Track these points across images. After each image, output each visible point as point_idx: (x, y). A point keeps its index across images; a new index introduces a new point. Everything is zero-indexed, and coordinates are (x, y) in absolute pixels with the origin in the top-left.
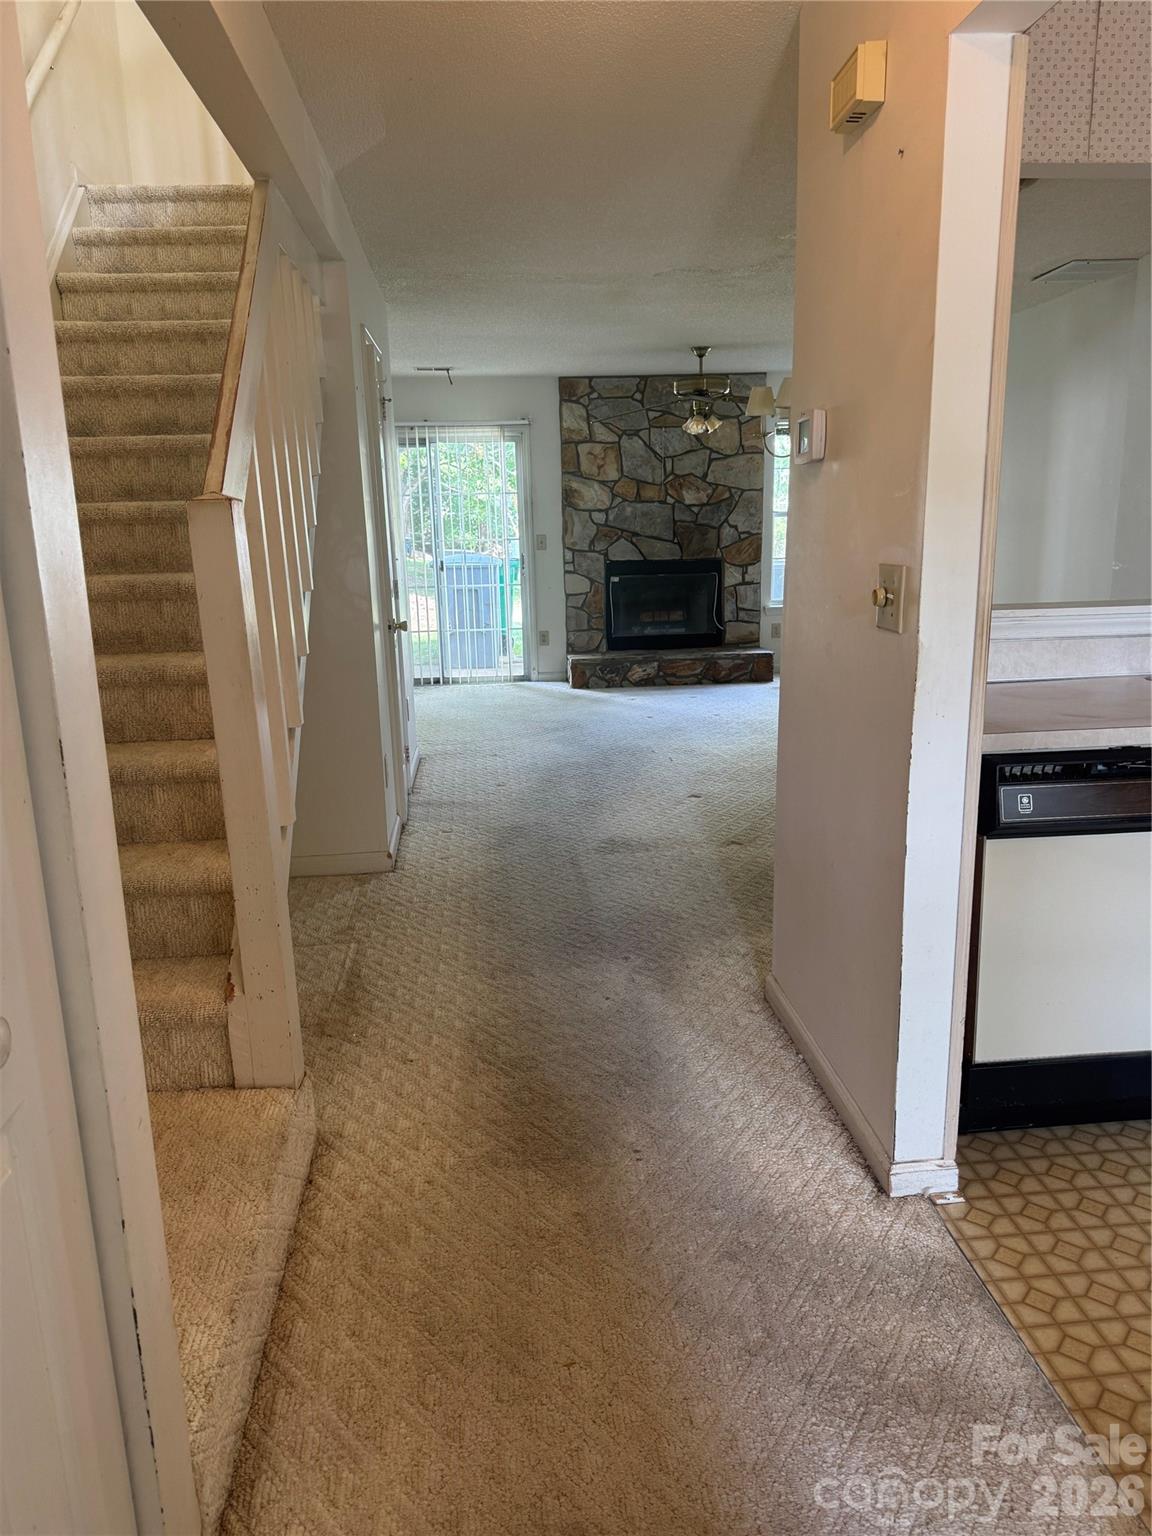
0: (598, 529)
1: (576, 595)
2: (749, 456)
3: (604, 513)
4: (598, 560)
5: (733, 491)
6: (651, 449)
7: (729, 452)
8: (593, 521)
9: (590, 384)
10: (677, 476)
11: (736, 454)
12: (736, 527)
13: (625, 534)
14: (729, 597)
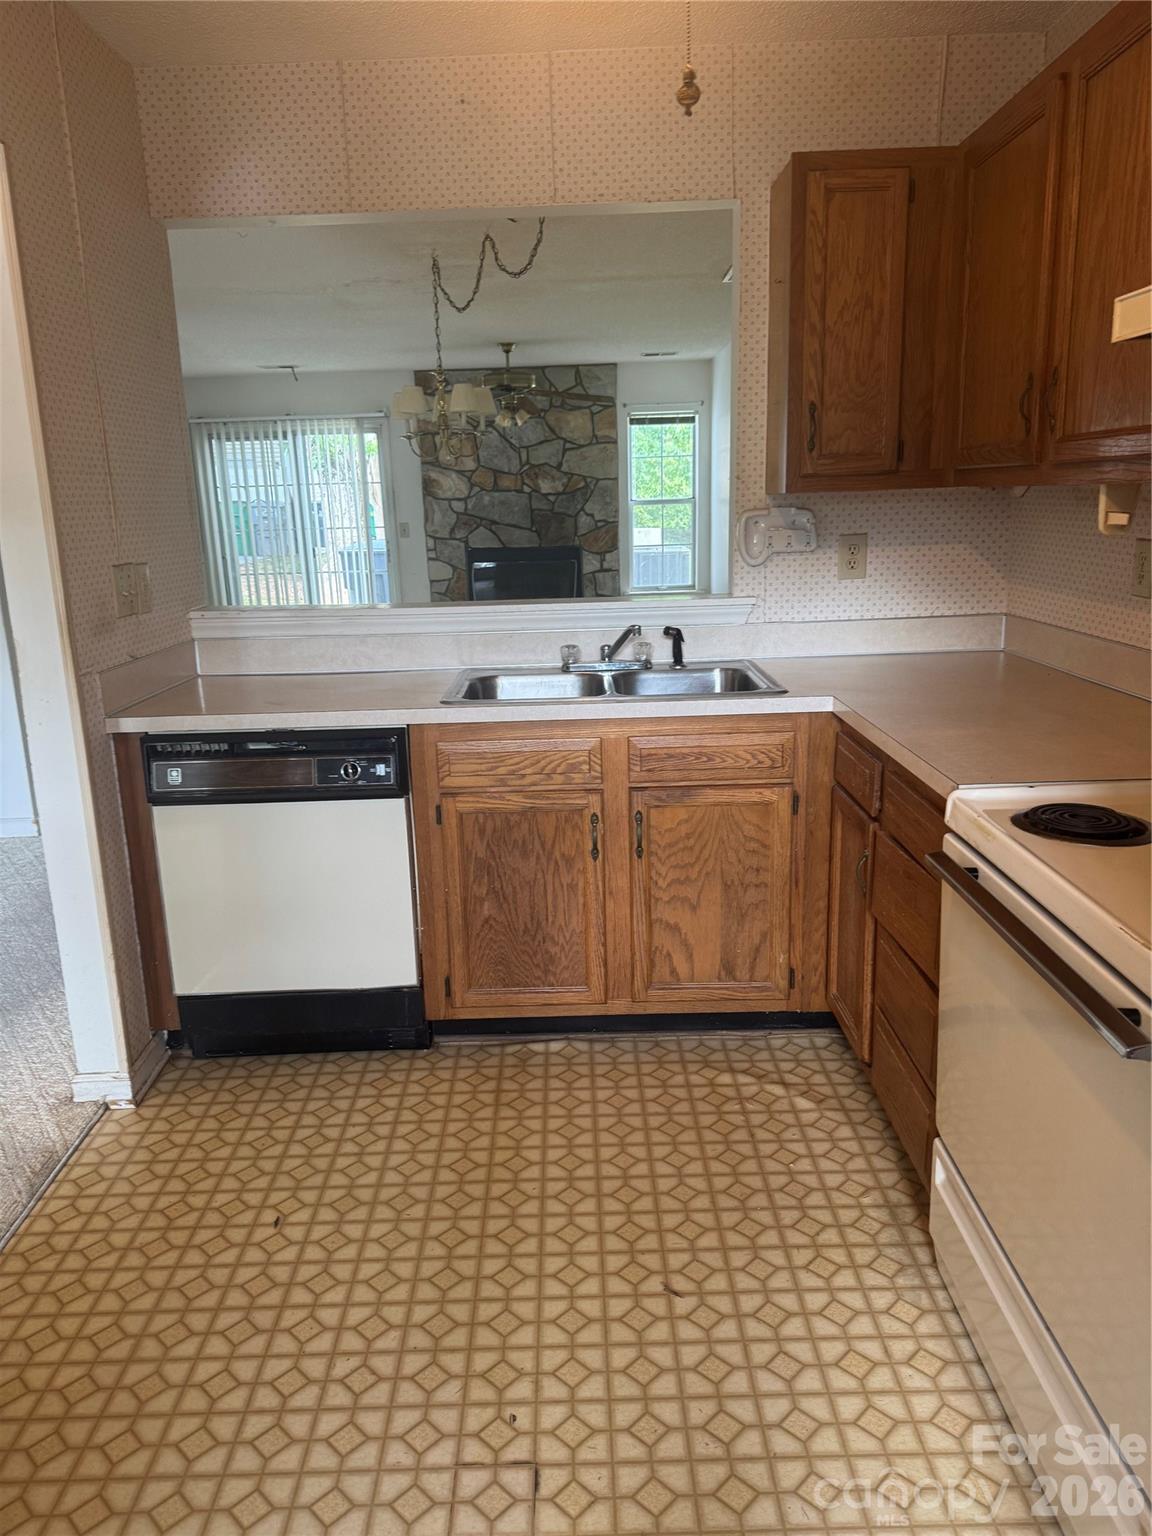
0: (457, 517)
1: (440, 581)
2: (602, 446)
3: (463, 502)
4: (459, 547)
5: (589, 480)
6: (507, 440)
7: (582, 443)
8: (452, 510)
10: (533, 466)
11: (589, 444)
12: (592, 516)
13: (484, 522)
14: (588, 583)
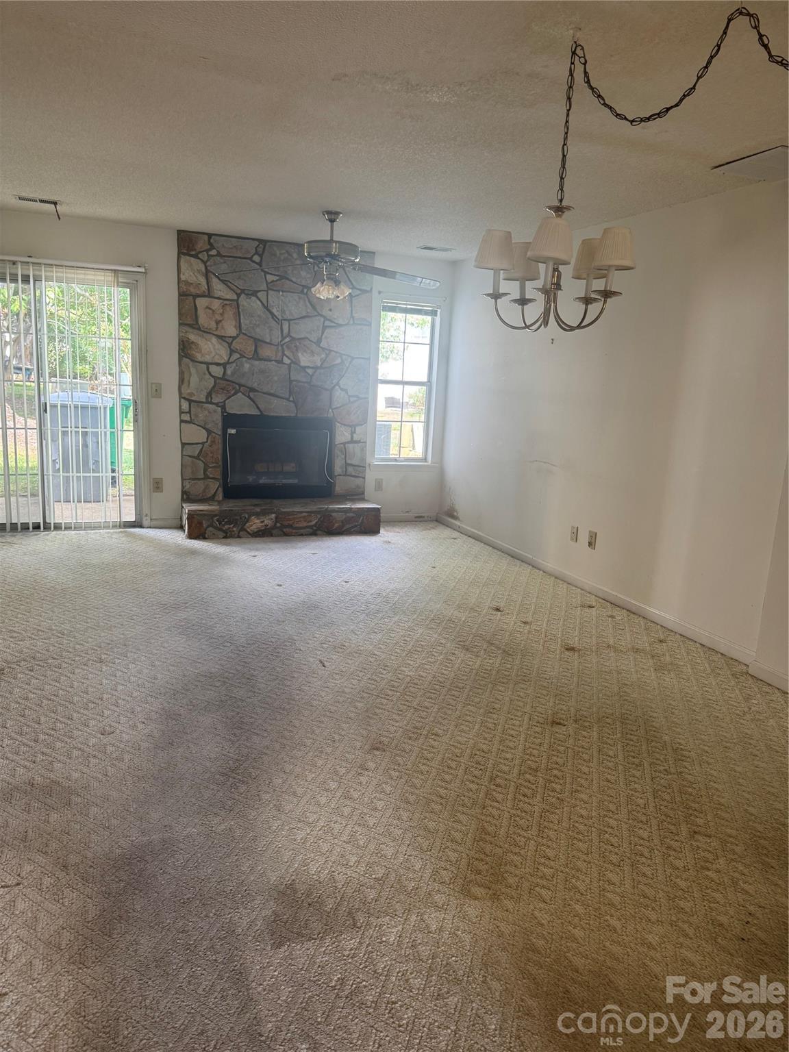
0: (215, 382)
1: (193, 444)
2: (359, 327)
3: (222, 367)
4: (215, 411)
5: (344, 357)
6: (268, 310)
7: (341, 322)
8: (210, 374)
9: (209, 241)
10: (293, 339)
11: (348, 324)
13: (242, 388)
14: (339, 453)
